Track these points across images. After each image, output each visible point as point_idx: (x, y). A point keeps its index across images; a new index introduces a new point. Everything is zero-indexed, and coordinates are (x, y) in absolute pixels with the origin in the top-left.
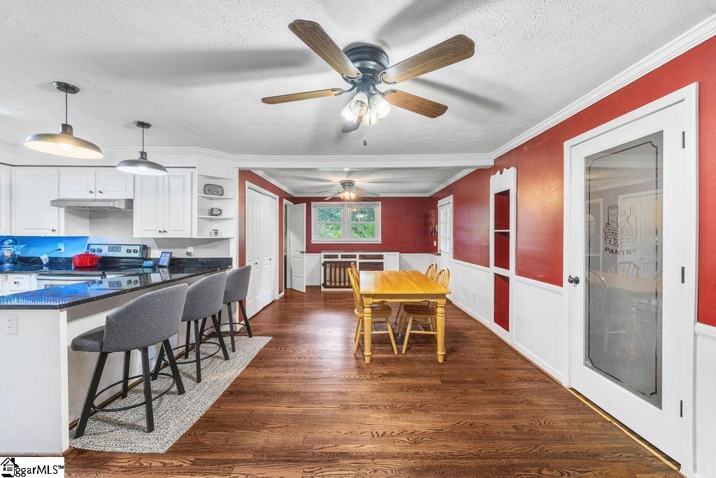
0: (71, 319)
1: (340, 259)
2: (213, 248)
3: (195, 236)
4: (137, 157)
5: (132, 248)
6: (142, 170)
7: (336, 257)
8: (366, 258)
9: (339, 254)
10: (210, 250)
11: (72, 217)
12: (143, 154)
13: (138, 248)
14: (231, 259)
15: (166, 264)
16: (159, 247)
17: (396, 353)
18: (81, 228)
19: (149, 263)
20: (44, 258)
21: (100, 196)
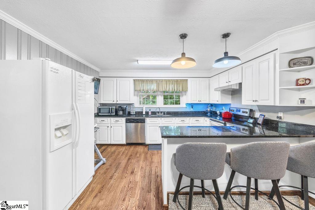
3: (277, 104)
4: (223, 56)
5: (245, 110)
11: (225, 95)
12: (226, 53)
13: (247, 111)
15: (260, 122)
16: (260, 111)
18: (228, 100)
19: (251, 121)
20: (218, 112)
21: (230, 84)
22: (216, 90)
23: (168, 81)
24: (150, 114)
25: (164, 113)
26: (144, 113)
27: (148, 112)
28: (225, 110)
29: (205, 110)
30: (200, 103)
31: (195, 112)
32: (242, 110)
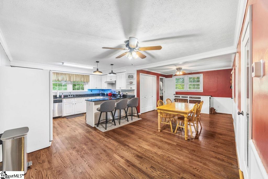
0: (95, 104)
1: (181, 98)
2: (131, 92)
3: (126, 89)
4: (111, 72)
5: (117, 92)
6: (112, 75)
7: (180, 97)
8: (192, 98)
9: (181, 96)
10: (130, 93)
11: (109, 85)
13: (118, 92)
14: (135, 95)
15: (122, 96)
16: (122, 92)
17: (172, 132)
18: (110, 87)
19: (119, 96)
20: (106, 93)
21: (112, 80)
22: (105, 82)
23: (77, 75)
24: (62, 97)
25: (74, 96)
26: (58, 96)
27: (61, 95)
28: (109, 92)
29: (99, 93)
30: (97, 89)
31: (93, 94)
32: (116, 92)
